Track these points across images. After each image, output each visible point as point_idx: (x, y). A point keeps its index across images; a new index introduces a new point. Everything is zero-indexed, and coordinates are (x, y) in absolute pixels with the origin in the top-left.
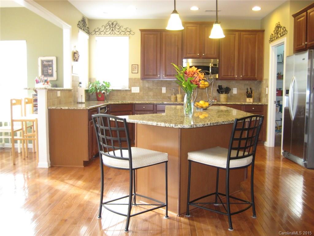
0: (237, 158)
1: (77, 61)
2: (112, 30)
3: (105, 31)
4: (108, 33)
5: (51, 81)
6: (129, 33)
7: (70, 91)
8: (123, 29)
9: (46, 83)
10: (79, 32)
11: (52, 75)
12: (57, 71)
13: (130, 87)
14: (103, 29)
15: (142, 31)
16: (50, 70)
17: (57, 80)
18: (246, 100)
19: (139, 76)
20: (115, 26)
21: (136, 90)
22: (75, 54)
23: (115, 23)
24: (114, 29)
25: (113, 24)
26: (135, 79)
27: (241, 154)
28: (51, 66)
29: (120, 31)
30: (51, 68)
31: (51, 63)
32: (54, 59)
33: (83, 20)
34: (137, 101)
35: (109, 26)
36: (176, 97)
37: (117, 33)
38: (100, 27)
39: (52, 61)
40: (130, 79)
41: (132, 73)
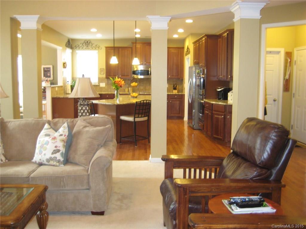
0: (138, 117)
1: (65, 68)
2: (87, 46)
3: (82, 46)
4: (85, 48)
5: (49, 80)
6: (98, 48)
7: (62, 87)
8: (94, 46)
9: (47, 82)
10: (66, 49)
11: (50, 77)
12: (53, 74)
13: (99, 82)
14: (81, 45)
15: (106, 48)
16: (49, 73)
17: (53, 79)
18: (173, 91)
19: (104, 76)
20: (89, 43)
21: (103, 85)
22: (64, 64)
23: (89, 42)
24: (88, 46)
25: (87, 42)
26: (102, 78)
27: (140, 116)
28: (49, 71)
29: (92, 47)
30: (49, 72)
31: (49, 69)
32: (51, 67)
33: (69, 41)
34: (104, 92)
35: (85, 44)
36: (129, 90)
37: (90, 48)
38: (79, 44)
39: (50, 68)
40: (99, 78)
41: (100, 74)
